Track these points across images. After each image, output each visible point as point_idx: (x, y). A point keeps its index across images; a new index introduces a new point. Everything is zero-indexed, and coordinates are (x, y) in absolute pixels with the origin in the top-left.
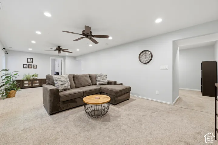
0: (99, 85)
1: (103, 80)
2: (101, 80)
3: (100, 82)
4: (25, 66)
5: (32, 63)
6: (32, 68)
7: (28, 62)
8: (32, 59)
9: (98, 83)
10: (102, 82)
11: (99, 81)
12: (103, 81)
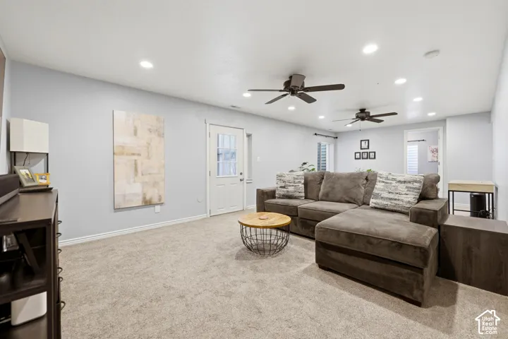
0: (375, 208)
1: (391, 196)
2: (385, 195)
3: (379, 201)
4: (358, 155)
5: (368, 148)
6: (367, 158)
7: (361, 149)
8: (368, 140)
9: (373, 202)
10: (385, 203)
11: (377, 196)
12: (391, 199)
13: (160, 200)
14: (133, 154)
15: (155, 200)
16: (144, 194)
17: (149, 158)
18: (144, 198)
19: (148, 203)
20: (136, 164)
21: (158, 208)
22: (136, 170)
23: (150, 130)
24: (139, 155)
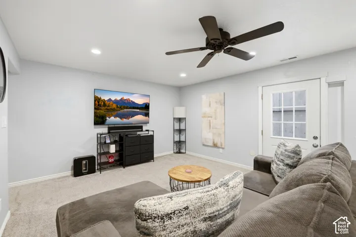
13: (221, 145)
14: (209, 117)
15: (219, 145)
16: (214, 140)
17: (216, 119)
18: (214, 142)
19: (215, 146)
20: (210, 123)
21: (221, 150)
22: (210, 126)
23: (216, 102)
24: (211, 117)
